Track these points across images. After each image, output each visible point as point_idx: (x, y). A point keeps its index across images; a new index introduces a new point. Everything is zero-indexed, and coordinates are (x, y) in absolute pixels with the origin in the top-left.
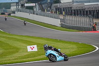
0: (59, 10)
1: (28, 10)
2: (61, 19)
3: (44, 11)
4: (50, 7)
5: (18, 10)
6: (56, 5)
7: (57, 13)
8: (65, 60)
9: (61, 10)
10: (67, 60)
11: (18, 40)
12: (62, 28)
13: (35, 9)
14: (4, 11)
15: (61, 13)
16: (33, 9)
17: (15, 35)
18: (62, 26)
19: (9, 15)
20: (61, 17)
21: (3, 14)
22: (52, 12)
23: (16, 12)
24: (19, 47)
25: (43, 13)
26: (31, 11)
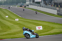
0: (56, 4)
1: (37, 4)
2: (57, 10)
3: (47, 5)
4: (51, 3)
5: (31, 4)
6: (54, 1)
7: (55, 6)
8: (36, 37)
9: (57, 4)
10: (38, 37)
11: (30, 23)
12: (58, 16)
13: (41, 4)
14: (22, 4)
15: (58, 6)
16: (40, 4)
17: (29, 20)
18: (58, 14)
19: (25, 7)
20: (58, 9)
21: (21, 6)
22: (52, 6)
23: (29, 5)
24: (31, 27)
25: (46, 6)
26: (39, 5)
